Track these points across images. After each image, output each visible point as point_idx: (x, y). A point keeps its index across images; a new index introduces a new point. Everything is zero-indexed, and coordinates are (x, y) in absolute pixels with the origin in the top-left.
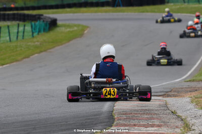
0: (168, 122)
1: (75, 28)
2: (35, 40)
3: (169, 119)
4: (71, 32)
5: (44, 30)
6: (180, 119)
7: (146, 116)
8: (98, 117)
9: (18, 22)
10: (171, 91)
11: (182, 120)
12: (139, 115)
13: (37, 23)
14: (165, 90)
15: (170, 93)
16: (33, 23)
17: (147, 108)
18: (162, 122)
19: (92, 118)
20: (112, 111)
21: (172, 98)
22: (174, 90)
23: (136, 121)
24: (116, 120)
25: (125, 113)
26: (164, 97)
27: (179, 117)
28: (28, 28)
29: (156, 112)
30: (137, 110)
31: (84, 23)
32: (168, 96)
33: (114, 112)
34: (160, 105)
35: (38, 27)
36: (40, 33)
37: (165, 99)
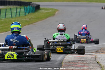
0: (93, 69)
1: (51, 11)
2: (26, 17)
3: (94, 67)
4: (48, 13)
5: (32, 12)
6: (100, 67)
7: (81, 64)
8: (53, 64)
9: (17, 6)
10: (100, 50)
11: (101, 67)
12: (77, 64)
13: (28, 7)
14: (97, 49)
15: (99, 51)
16: (25, 7)
17: (83, 60)
18: (89, 68)
19: (49, 65)
20: (62, 61)
21: (100, 54)
22: (102, 49)
23: (74, 67)
24: (63, 66)
25: (69, 62)
26: (95, 53)
27: (100, 65)
28: (23, 10)
29: (88, 62)
30: (77, 61)
31: (56, 8)
32: (98, 52)
33: (63, 61)
34: (92, 58)
35: (28, 10)
36: (29, 13)
37: (96, 54)
